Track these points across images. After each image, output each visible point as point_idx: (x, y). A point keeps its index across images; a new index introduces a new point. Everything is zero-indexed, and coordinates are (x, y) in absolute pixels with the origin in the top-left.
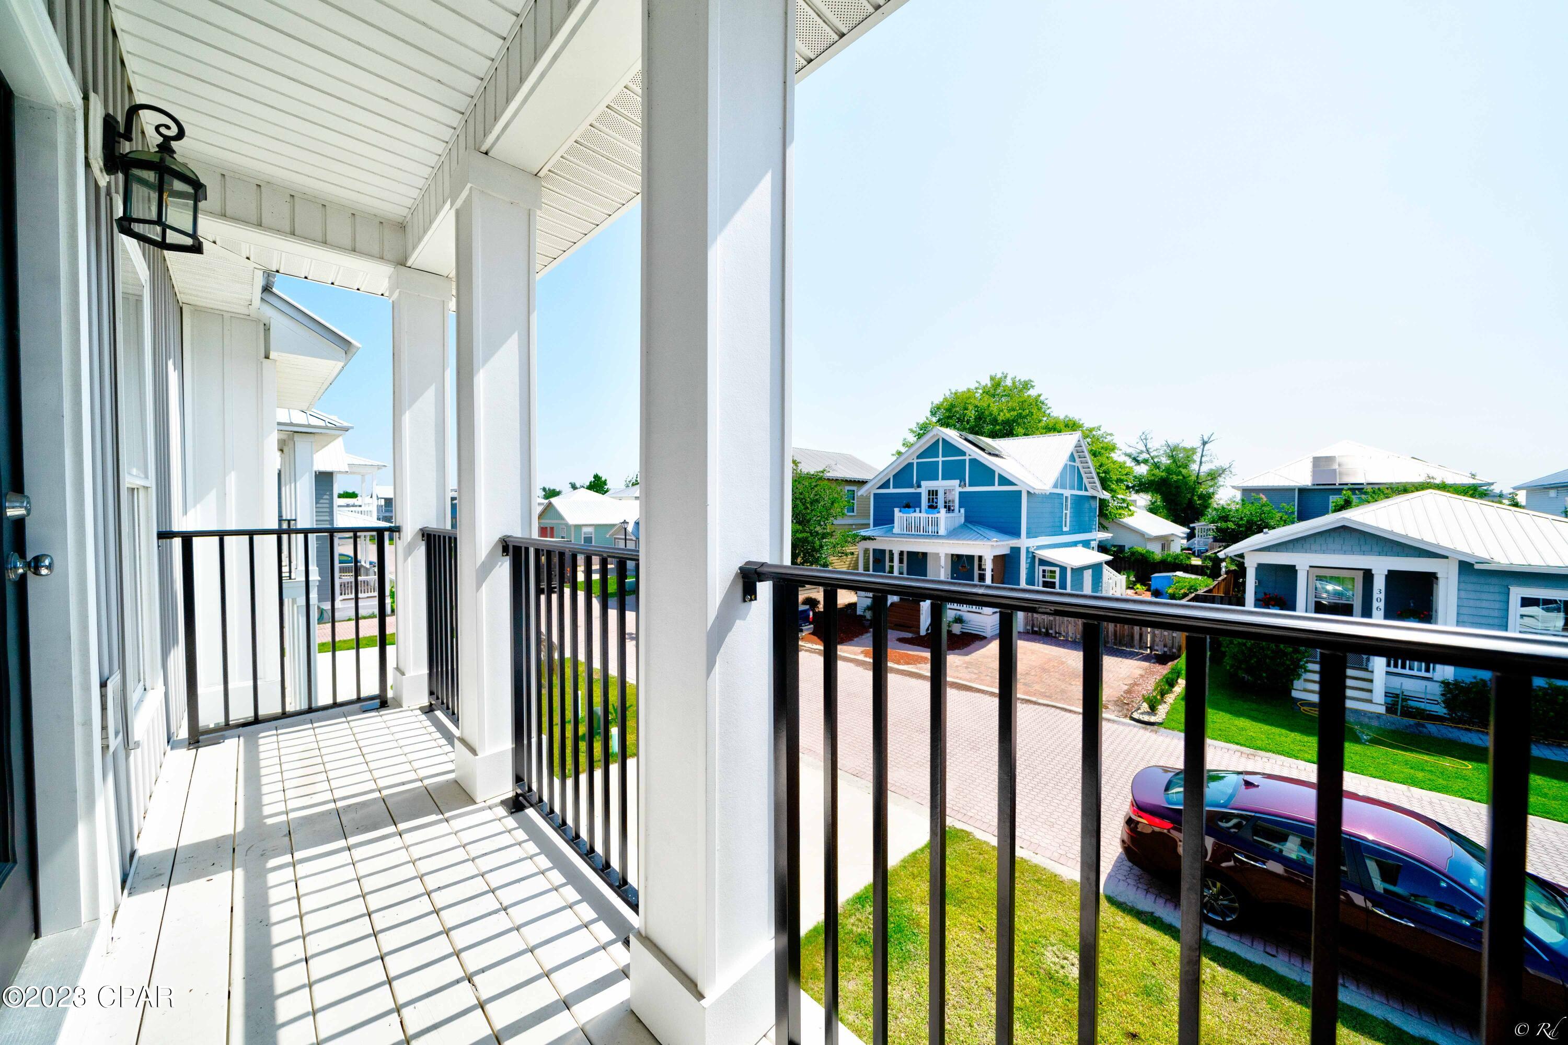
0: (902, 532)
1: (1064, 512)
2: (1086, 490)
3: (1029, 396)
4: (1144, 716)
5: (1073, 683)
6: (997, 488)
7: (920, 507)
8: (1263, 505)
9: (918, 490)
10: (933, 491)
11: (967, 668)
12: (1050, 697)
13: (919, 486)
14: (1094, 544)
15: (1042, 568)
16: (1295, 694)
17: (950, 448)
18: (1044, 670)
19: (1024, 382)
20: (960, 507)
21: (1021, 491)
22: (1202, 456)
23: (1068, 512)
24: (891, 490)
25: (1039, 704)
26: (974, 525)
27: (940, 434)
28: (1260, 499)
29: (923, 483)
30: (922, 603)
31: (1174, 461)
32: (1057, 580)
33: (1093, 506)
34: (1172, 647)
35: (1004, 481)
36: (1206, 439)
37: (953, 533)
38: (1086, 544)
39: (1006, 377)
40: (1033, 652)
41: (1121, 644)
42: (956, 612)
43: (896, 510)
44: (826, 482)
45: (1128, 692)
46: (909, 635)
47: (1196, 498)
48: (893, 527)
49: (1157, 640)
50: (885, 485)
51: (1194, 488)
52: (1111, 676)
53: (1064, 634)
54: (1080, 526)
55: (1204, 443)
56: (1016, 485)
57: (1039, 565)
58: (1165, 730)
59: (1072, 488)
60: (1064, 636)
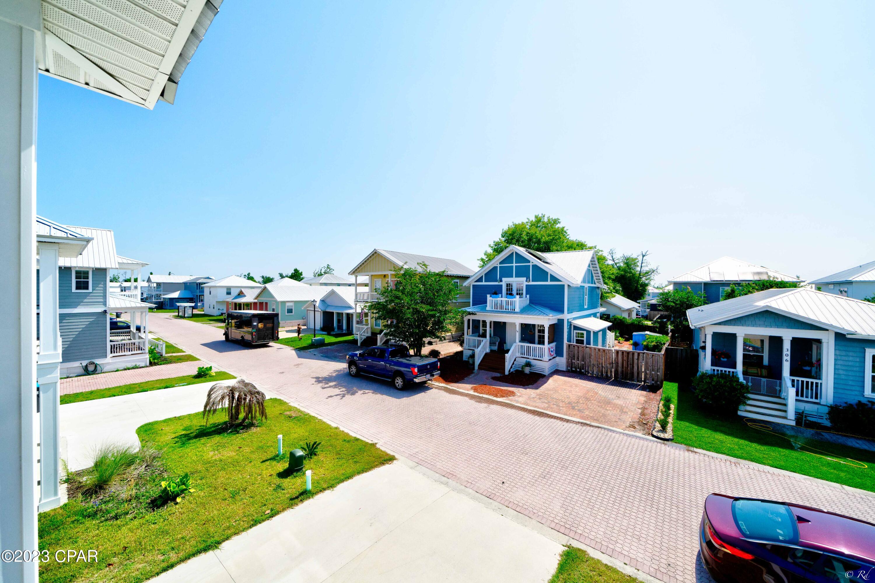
0: (492, 310)
1: (585, 297)
2: (595, 284)
3: (558, 228)
4: (660, 434)
5: (608, 409)
6: (549, 283)
7: (502, 293)
8: (689, 293)
9: (501, 283)
10: (509, 284)
11: (540, 399)
12: (597, 420)
13: (501, 281)
14: (598, 315)
15: (575, 331)
16: (740, 413)
17: (520, 258)
18: (588, 399)
19: (555, 219)
20: (526, 294)
21: (564, 285)
22: (642, 263)
23: (587, 297)
24: (484, 283)
25: (593, 426)
26: (536, 305)
27: (514, 249)
28: (687, 289)
29: (504, 279)
30: (506, 355)
31: (628, 266)
32: (585, 339)
33: (598, 293)
34: (657, 381)
35: (553, 278)
36: (644, 254)
37: (524, 311)
38: (595, 315)
39: (544, 216)
40: (576, 386)
41: (626, 379)
42: (526, 359)
43: (488, 296)
44: (445, 278)
45: (643, 414)
46: (498, 375)
47: (639, 286)
48: (486, 306)
49: (648, 376)
50: (480, 280)
51: (638, 281)
52: (628, 402)
53: (591, 372)
54: (592, 306)
55: (643, 256)
56: (561, 281)
57: (574, 329)
58: (676, 444)
59: (589, 283)
60: (591, 374)
